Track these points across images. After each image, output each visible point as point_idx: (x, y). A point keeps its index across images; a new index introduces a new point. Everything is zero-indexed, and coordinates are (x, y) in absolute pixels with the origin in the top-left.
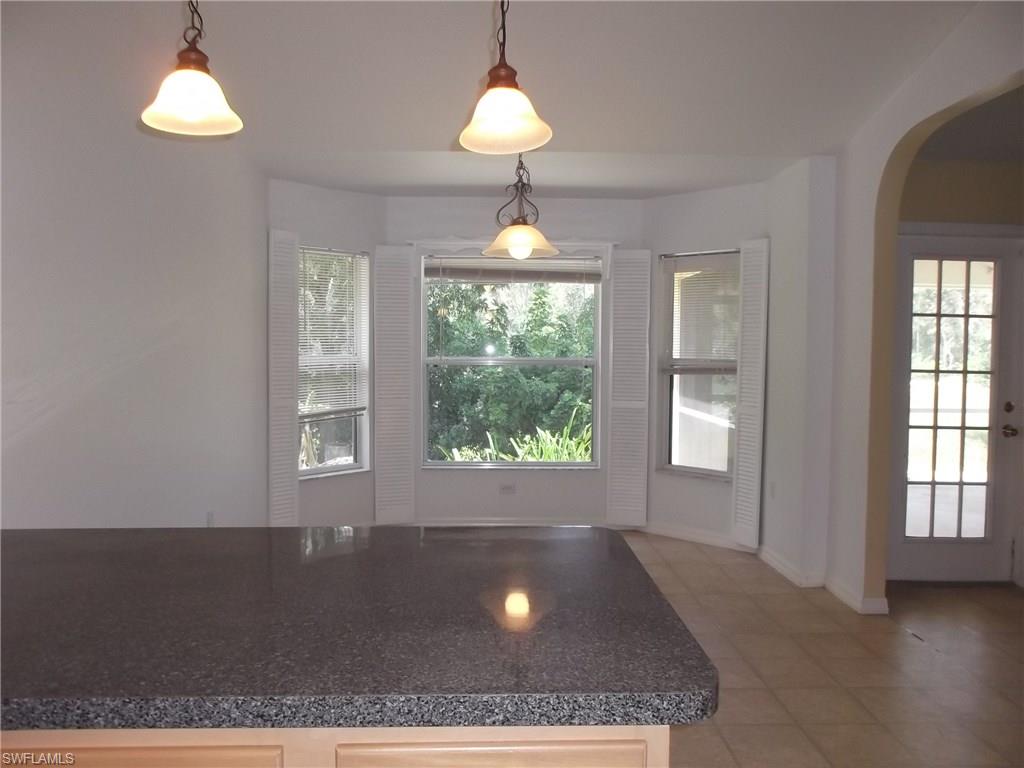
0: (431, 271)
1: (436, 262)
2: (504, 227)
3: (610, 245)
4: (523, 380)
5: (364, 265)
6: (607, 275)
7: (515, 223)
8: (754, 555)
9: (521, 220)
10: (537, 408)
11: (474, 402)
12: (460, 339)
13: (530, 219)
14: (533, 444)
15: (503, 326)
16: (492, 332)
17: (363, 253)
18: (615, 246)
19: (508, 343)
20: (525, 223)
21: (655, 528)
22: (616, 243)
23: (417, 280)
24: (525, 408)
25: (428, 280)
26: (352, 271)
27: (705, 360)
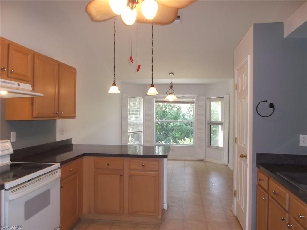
0: (156, 102)
1: (158, 100)
2: (168, 95)
3: (196, 96)
4: (184, 126)
5: (142, 100)
6: (196, 102)
7: (170, 94)
8: (227, 165)
9: (171, 94)
10: (188, 133)
11: (172, 131)
12: (170, 115)
13: (173, 93)
14: (184, 141)
15: (180, 112)
16: (178, 113)
17: (142, 98)
18: (197, 96)
19: (182, 116)
20: (172, 94)
21: (207, 160)
22: (197, 95)
23: (154, 104)
24: (185, 133)
25: (157, 103)
26: (139, 103)
27: (218, 122)
